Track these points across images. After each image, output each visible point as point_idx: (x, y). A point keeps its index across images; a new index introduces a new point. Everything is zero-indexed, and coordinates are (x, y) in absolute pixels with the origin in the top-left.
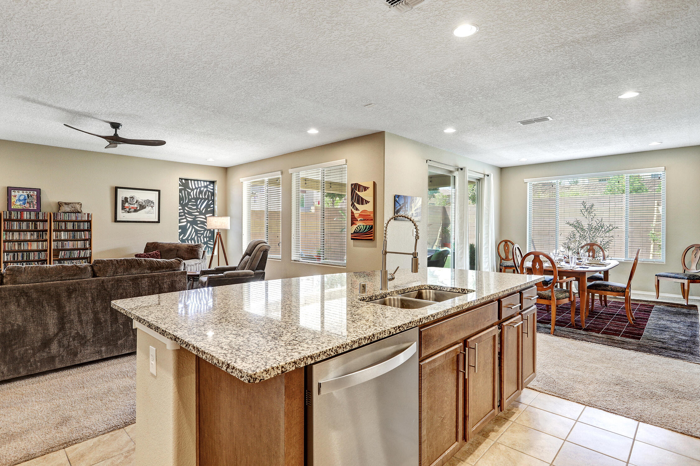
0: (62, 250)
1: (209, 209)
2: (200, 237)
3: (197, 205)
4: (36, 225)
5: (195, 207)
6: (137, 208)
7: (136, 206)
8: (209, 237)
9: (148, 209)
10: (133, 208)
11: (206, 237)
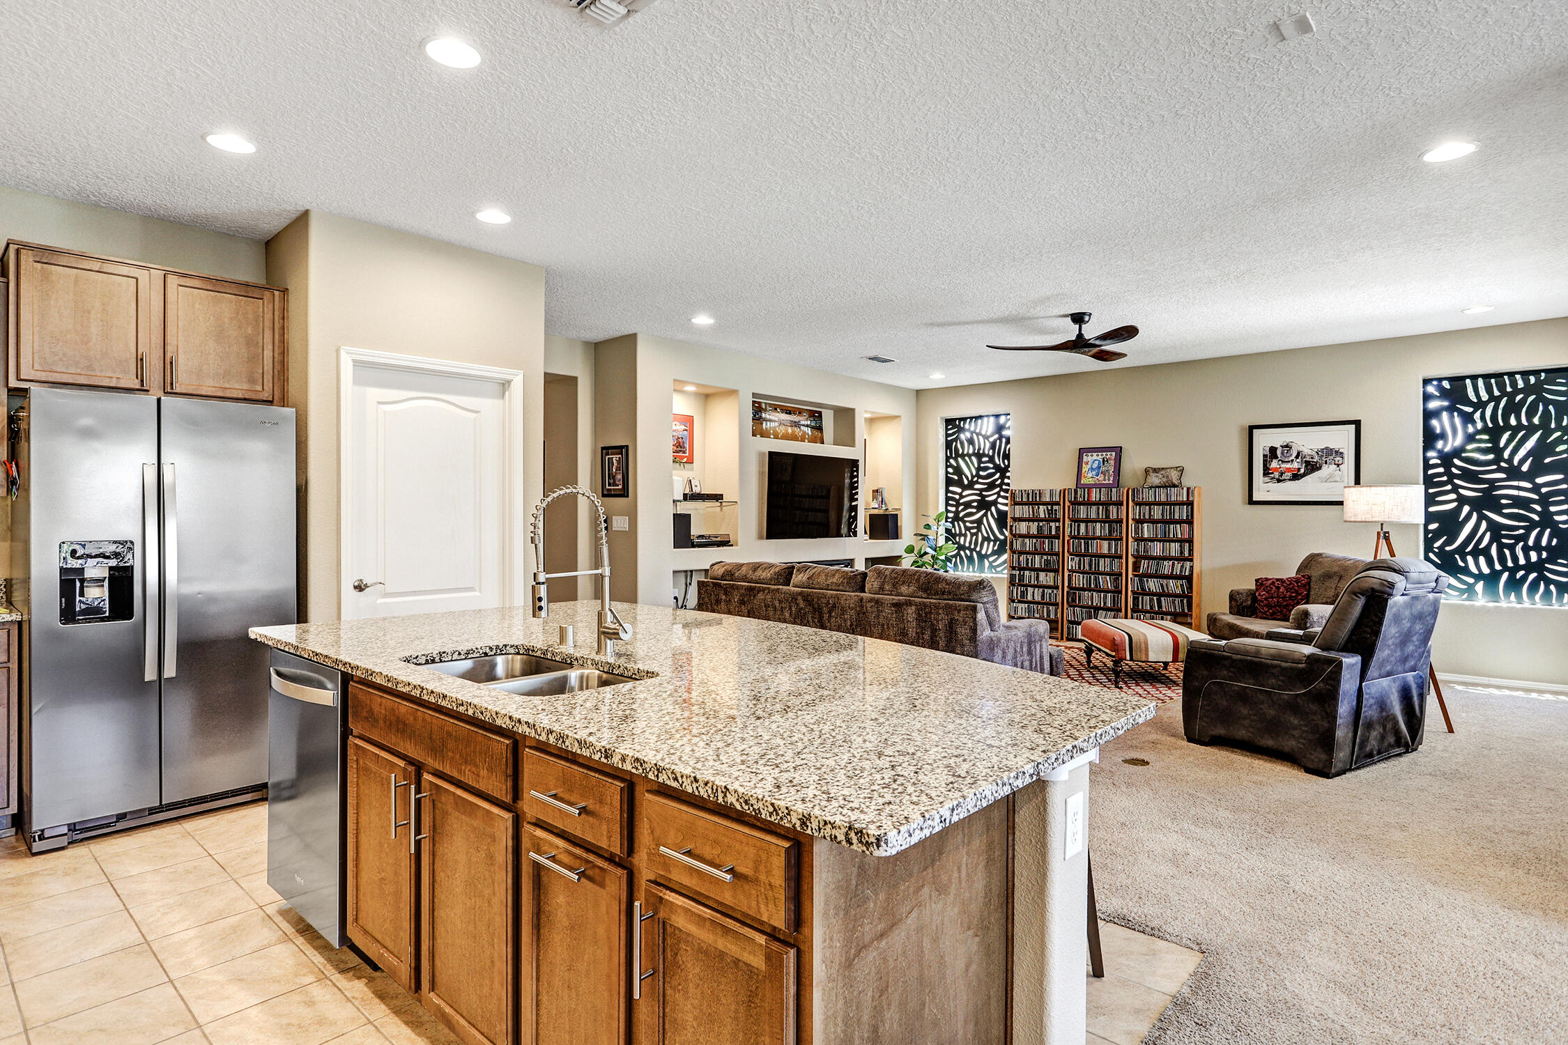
0: (1146, 558)
1: (1547, 460)
2: (1512, 548)
3: (1498, 451)
4: (1107, 511)
5: (1491, 457)
6: (1299, 469)
7: (1296, 465)
8: (1549, 548)
9: (1327, 470)
10: (1289, 470)
11: (1537, 547)
